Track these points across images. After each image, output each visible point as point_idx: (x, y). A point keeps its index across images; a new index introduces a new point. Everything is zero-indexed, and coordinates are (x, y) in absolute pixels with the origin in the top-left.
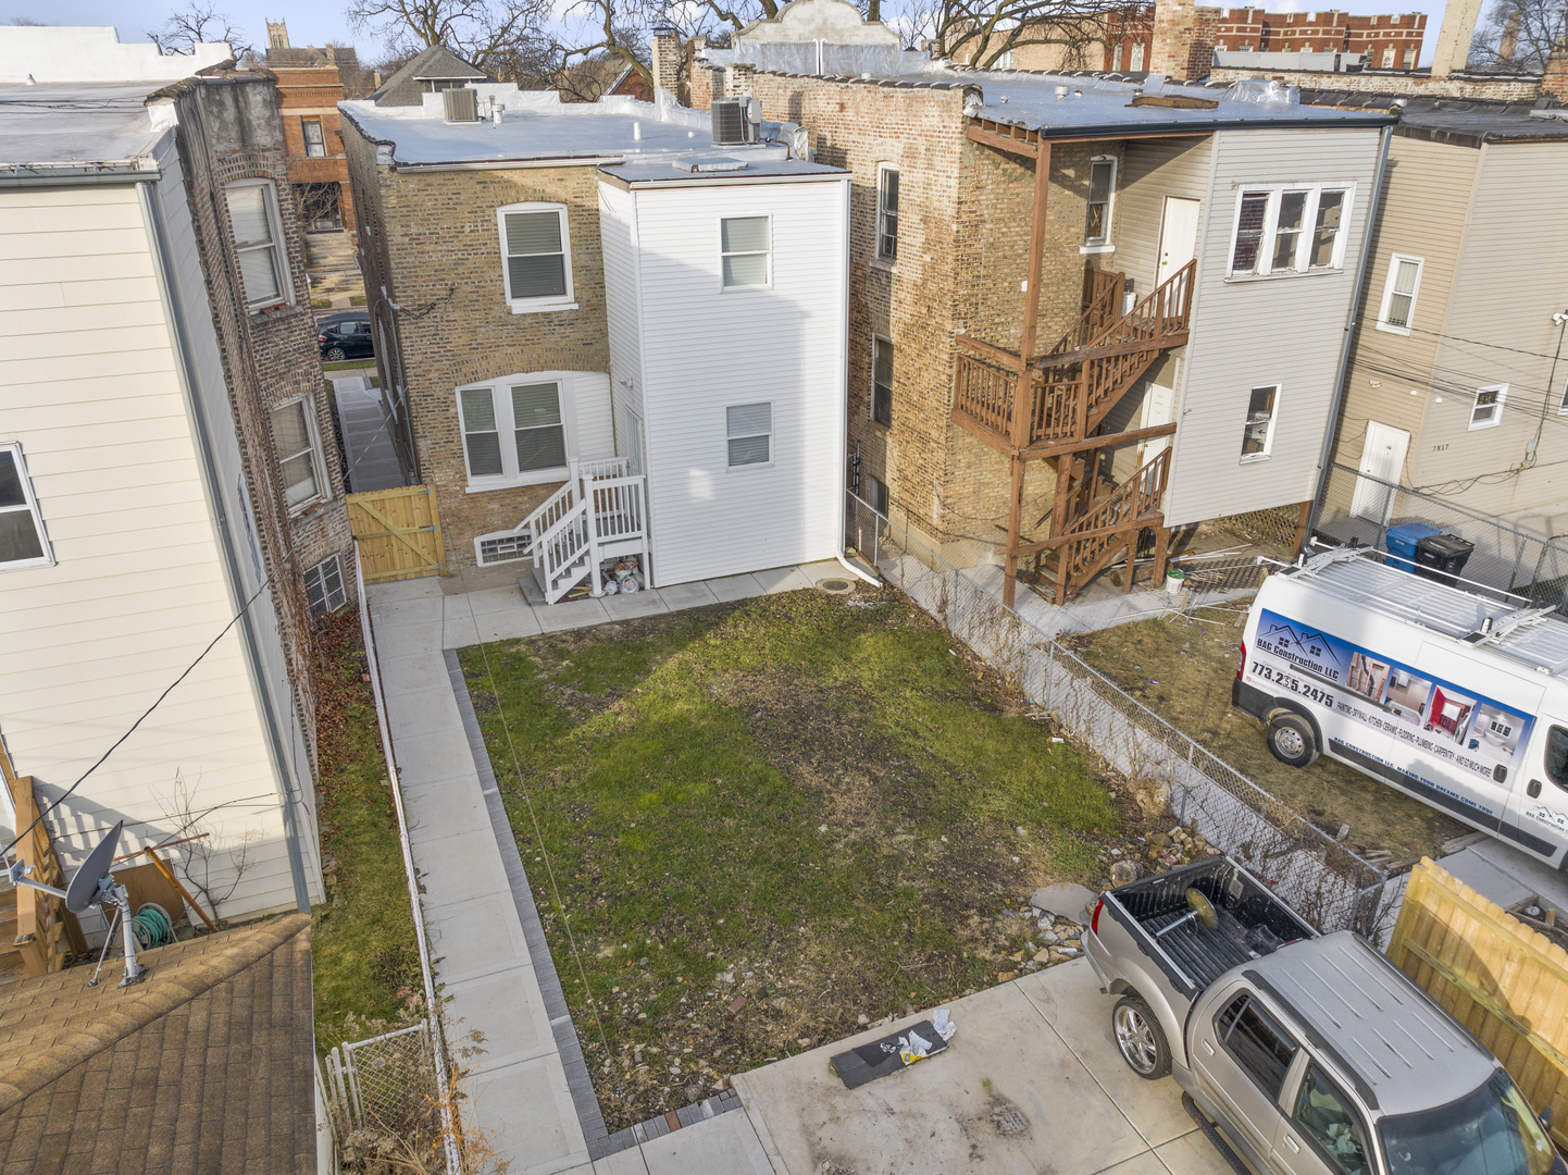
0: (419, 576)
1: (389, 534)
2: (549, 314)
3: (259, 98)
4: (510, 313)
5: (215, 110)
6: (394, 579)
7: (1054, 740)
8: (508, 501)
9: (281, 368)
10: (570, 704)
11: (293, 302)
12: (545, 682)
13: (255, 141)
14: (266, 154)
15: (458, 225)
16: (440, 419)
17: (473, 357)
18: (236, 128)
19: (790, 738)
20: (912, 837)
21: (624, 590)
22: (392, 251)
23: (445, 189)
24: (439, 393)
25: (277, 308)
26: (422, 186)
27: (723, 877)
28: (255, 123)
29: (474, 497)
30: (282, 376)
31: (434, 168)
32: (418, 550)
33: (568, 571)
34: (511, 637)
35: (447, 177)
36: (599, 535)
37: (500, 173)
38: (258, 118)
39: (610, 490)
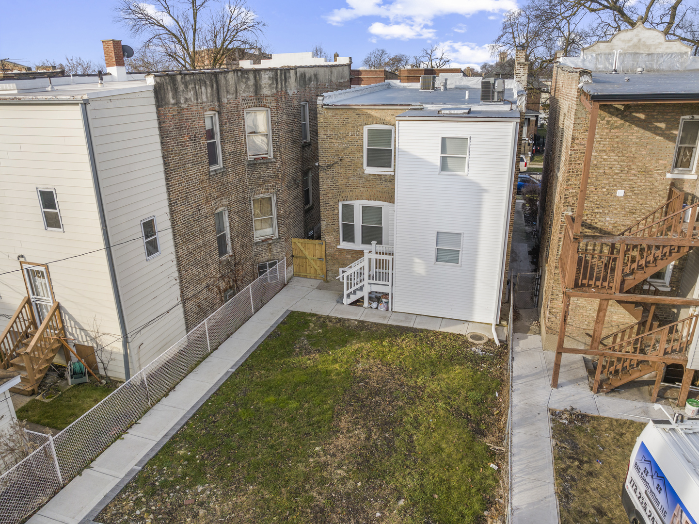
0: (315, 278)
1: (306, 258)
2: (381, 175)
3: (267, 76)
4: (363, 173)
5: (244, 80)
6: (306, 277)
7: (492, 465)
8: (354, 255)
9: (260, 182)
10: (299, 348)
11: (272, 157)
12: (303, 335)
13: (262, 93)
14: (267, 98)
15: (347, 132)
16: (331, 214)
17: (346, 190)
18: (254, 87)
19: (359, 400)
20: (345, 474)
21: (379, 308)
22: (320, 141)
23: (343, 116)
24: (331, 203)
25: (263, 158)
26: (334, 115)
27: (253, 447)
28: (263, 86)
29: (341, 250)
30: (260, 185)
31: (338, 107)
32: (316, 267)
33: (355, 292)
34: (314, 312)
35: (344, 111)
36: (369, 279)
37: (366, 111)
38: (265, 84)
39: (383, 260)
